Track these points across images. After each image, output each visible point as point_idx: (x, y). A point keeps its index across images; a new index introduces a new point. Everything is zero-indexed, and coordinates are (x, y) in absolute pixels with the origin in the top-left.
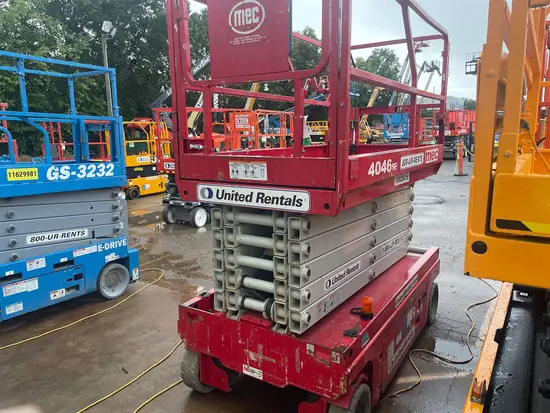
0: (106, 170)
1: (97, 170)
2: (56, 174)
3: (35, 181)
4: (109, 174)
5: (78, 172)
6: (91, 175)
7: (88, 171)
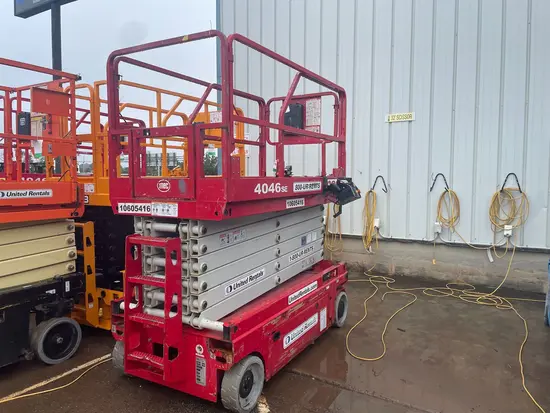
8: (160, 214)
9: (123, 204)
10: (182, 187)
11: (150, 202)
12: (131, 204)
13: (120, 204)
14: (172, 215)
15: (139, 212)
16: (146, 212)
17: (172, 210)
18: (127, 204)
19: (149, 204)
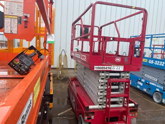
0: (162, 64)
1: (160, 63)
2: (150, 62)
3: (146, 62)
4: (163, 65)
5: (155, 62)
6: (158, 64)
7: (157, 63)
8: (115, 70)
9: (97, 67)
10: (126, 60)
11: (111, 65)
12: (101, 67)
13: (95, 67)
14: (121, 70)
15: (106, 69)
16: (109, 69)
17: (121, 68)
18: (99, 67)
19: (111, 66)
